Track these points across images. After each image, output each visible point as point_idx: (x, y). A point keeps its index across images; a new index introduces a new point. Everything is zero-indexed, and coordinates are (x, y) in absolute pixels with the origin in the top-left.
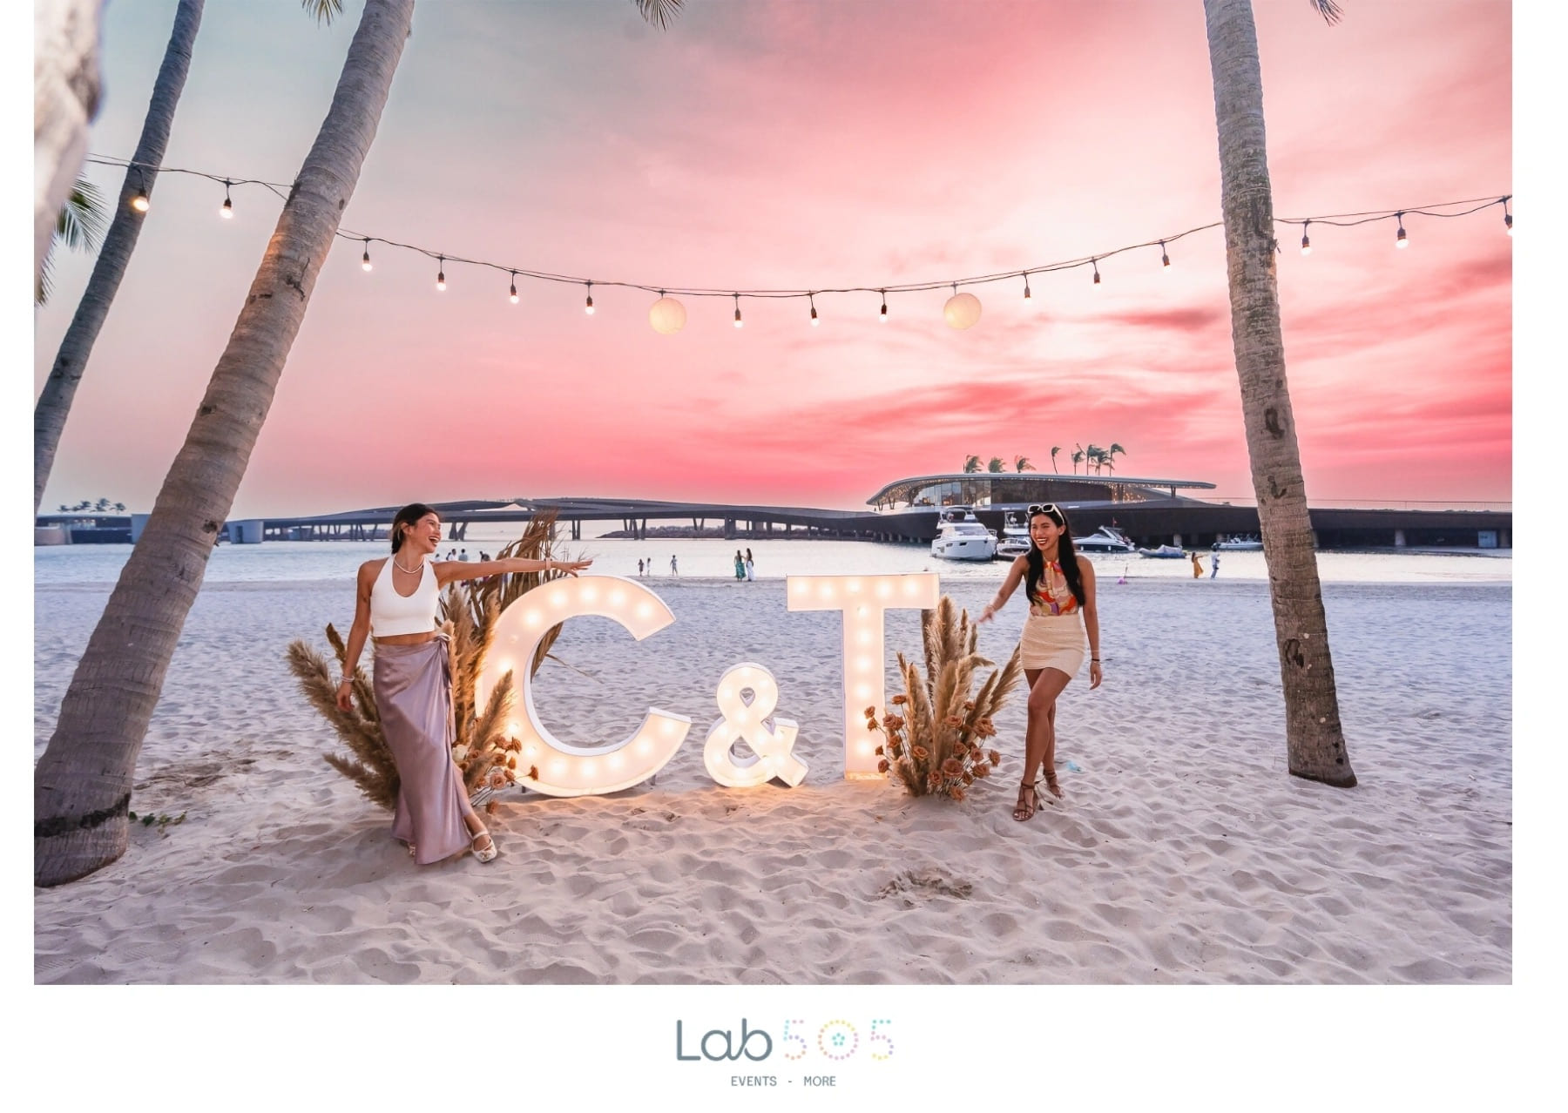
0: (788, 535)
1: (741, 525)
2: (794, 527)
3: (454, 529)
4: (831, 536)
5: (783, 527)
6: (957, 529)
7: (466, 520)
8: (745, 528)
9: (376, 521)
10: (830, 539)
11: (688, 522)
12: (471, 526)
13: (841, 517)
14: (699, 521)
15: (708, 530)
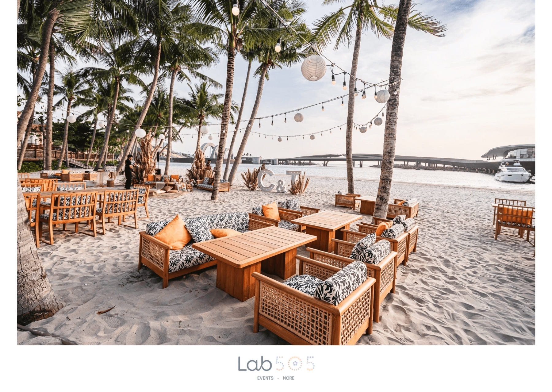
0: (444, 169)
1: (423, 164)
2: (446, 166)
3: (324, 163)
4: (464, 170)
5: (442, 166)
6: (508, 169)
7: (328, 160)
8: (424, 165)
9: (304, 160)
10: (464, 171)
11: (402, 163)
12: (330, 162)
13: (468, 162)
14: (406, 163)
15: (410, 166)
